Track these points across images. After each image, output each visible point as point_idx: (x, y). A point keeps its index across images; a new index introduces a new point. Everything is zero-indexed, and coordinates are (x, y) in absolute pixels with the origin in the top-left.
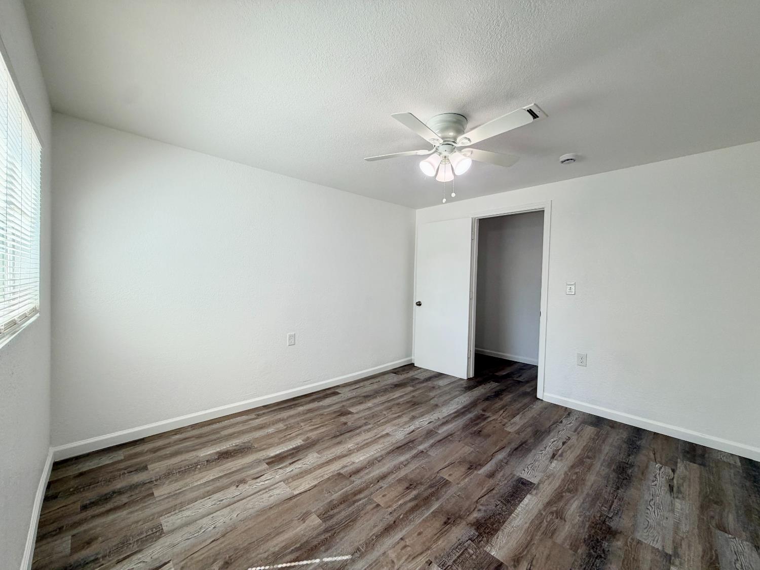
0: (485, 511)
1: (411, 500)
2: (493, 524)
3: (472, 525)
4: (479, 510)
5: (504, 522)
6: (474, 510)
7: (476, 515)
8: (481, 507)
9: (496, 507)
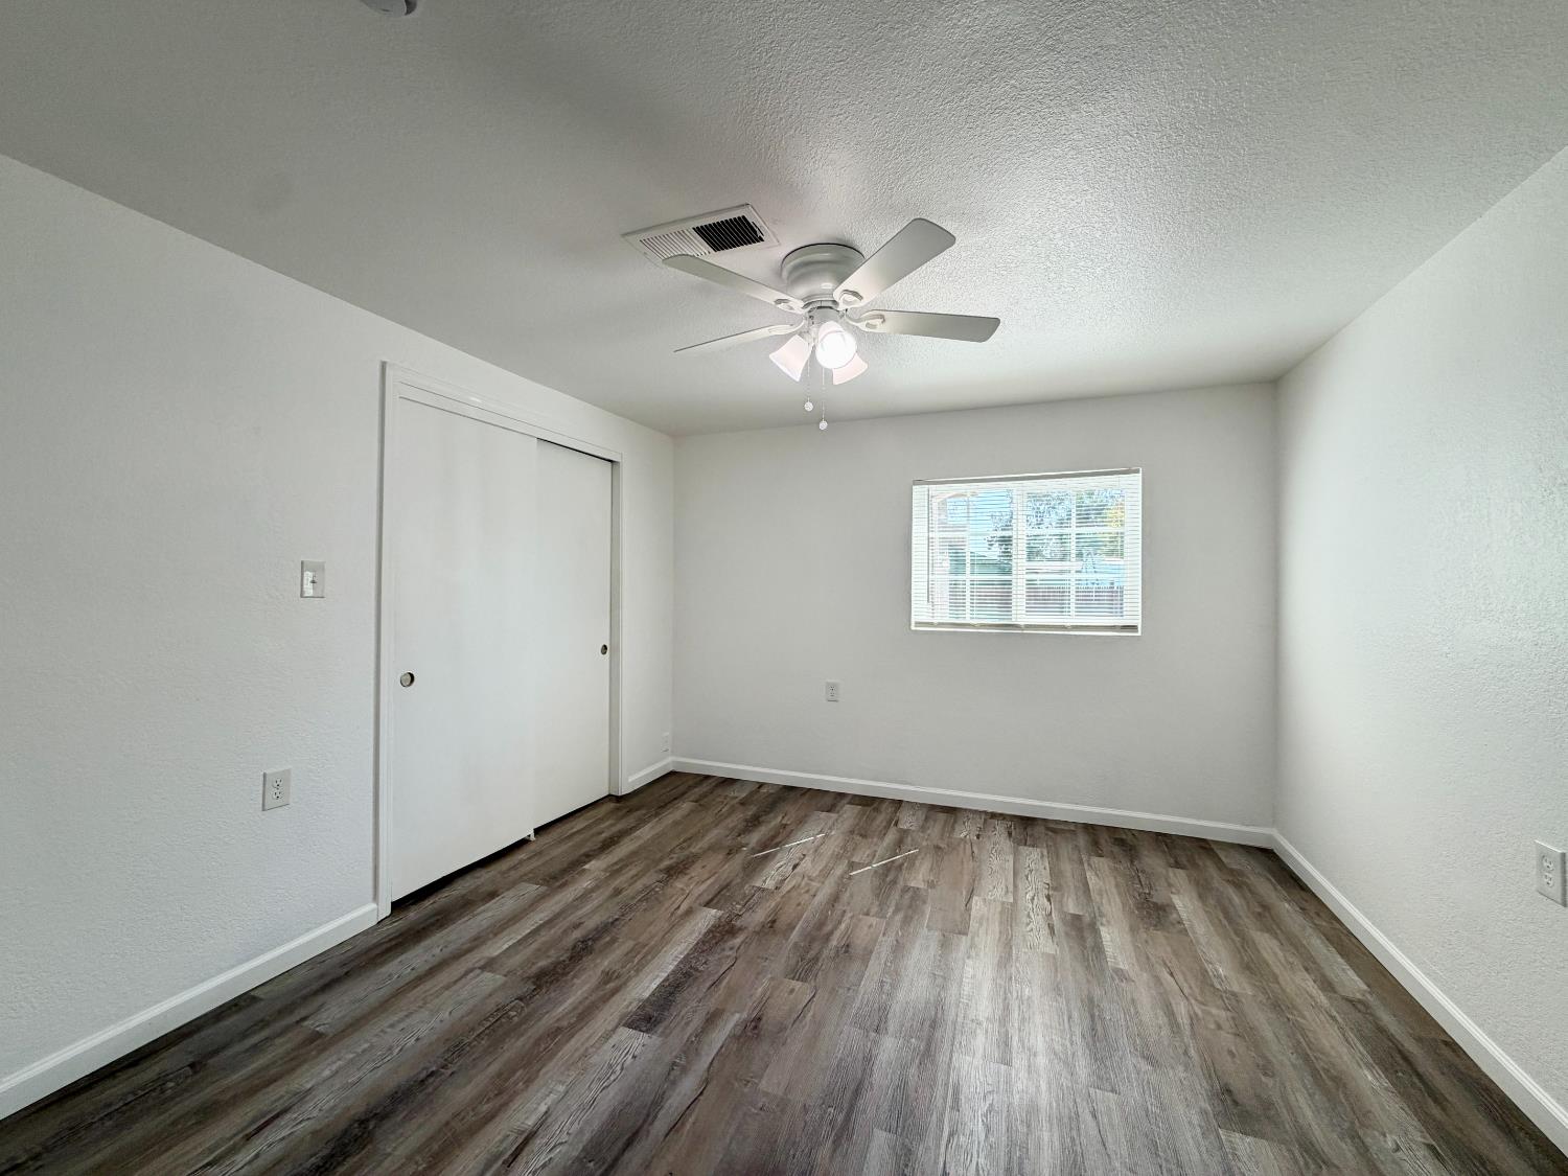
0: (724, 950)
1: (831, 933)
2: (714, 937)
3: (741, 929)
4: (731, 949)
5: (698, 943)
6: (739, 948)
7: (737, 941)
8: (730, 953)
9: (707, 960)
